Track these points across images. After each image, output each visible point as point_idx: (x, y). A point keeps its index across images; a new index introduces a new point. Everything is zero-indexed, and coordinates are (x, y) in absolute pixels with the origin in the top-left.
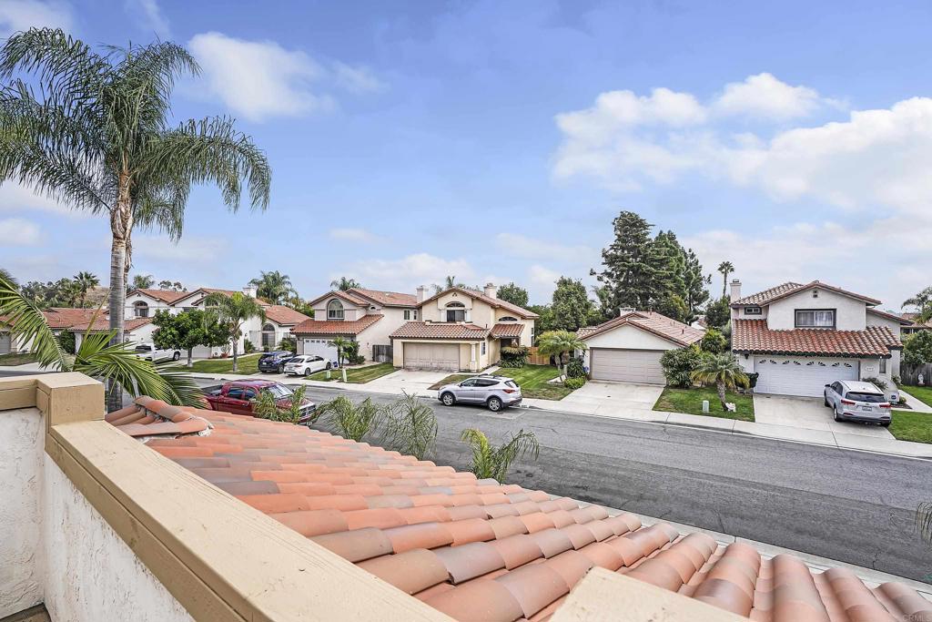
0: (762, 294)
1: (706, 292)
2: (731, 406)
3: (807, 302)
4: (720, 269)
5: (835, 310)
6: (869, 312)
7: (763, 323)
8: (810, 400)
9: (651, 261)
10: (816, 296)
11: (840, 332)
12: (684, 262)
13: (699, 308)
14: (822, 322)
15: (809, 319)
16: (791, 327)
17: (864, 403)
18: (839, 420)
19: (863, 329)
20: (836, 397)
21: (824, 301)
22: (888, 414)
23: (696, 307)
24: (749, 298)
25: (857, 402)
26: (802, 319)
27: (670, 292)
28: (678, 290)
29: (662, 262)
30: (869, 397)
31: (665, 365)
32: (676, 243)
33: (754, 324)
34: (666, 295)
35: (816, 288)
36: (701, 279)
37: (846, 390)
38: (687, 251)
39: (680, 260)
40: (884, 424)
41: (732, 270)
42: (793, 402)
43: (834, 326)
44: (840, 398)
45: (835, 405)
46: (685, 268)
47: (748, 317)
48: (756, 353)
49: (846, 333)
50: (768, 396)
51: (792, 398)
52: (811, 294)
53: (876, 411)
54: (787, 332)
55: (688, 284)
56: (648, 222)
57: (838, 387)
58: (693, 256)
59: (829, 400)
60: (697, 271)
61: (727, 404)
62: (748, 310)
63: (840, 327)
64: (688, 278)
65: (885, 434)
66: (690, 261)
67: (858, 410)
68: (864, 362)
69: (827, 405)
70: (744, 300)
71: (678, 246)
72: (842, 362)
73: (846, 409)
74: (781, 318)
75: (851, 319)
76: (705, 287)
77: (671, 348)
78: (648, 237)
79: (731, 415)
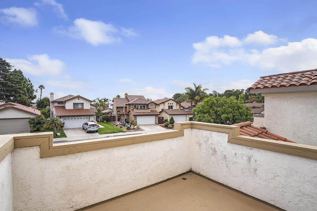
0: (63, 98)
1: (35, 96)
2: (58, 134)
3: (76, 101)
4: (39, 87)
5: (83, 103)
6: (91, 105)
7: (64, 107)
8: (79, 129)
9: (12, 81)
10: (79, 99)
11: (85, 109)
12: (26, 84)
13: (32, 101)
14: (80, 107)
15: (77, 106)
16: (72, 108)
17: (93, 127)
18: (88, 132)
19: (90, 108)
20: (87, 127)
21: (81, 101)
22: (98, 129)
23: (31, 101)
24: (59, 99)
25: (92, 127)
26: (75, 106)
27: (22, 95)
28: (25, 94)
29: (18, 82)
30: (93, 125)
31: (31, 123)
32: (22, 75)
33: (61, 107)
34: (20, 96)
35: (79, 97)
36: (33, 91)
37: (89, 124)
38: (27, 79)
39: (25, 82)
40: (97, 131)
41: (44, 88)
42: (75, 130)
43: (83, 108)
44: (88, 127)
45: (86, 129)
46: (27, 85)
47: (59, 105)
48: (64, 116)
49: (86, 109)
50: (68, 129)
51: (74, 129)
52: (77, 99)
53: (95, 129)
54: (71, 110)
55: (28, 92)
56: (11, 65)
57: (87, 124)
58: (30, 81)
59: (84, 128)
60: (32, 87)
61: (57, 134)
62: (59, 103)
63: (84, 108)
64: (28, 90)
65: (97, 134)
66: (28, 83)
67: (92, 129)
68: (91, 117)
69: (84, 129)
70: (58, 99)
71: (24, 77)
72: (86, 117)
73: (89, 129)
74: (69, 106)
75: (87, 106)
76: (35, 93)
77: (32, 117)
78: (10, 71)
79: (59, 137)
